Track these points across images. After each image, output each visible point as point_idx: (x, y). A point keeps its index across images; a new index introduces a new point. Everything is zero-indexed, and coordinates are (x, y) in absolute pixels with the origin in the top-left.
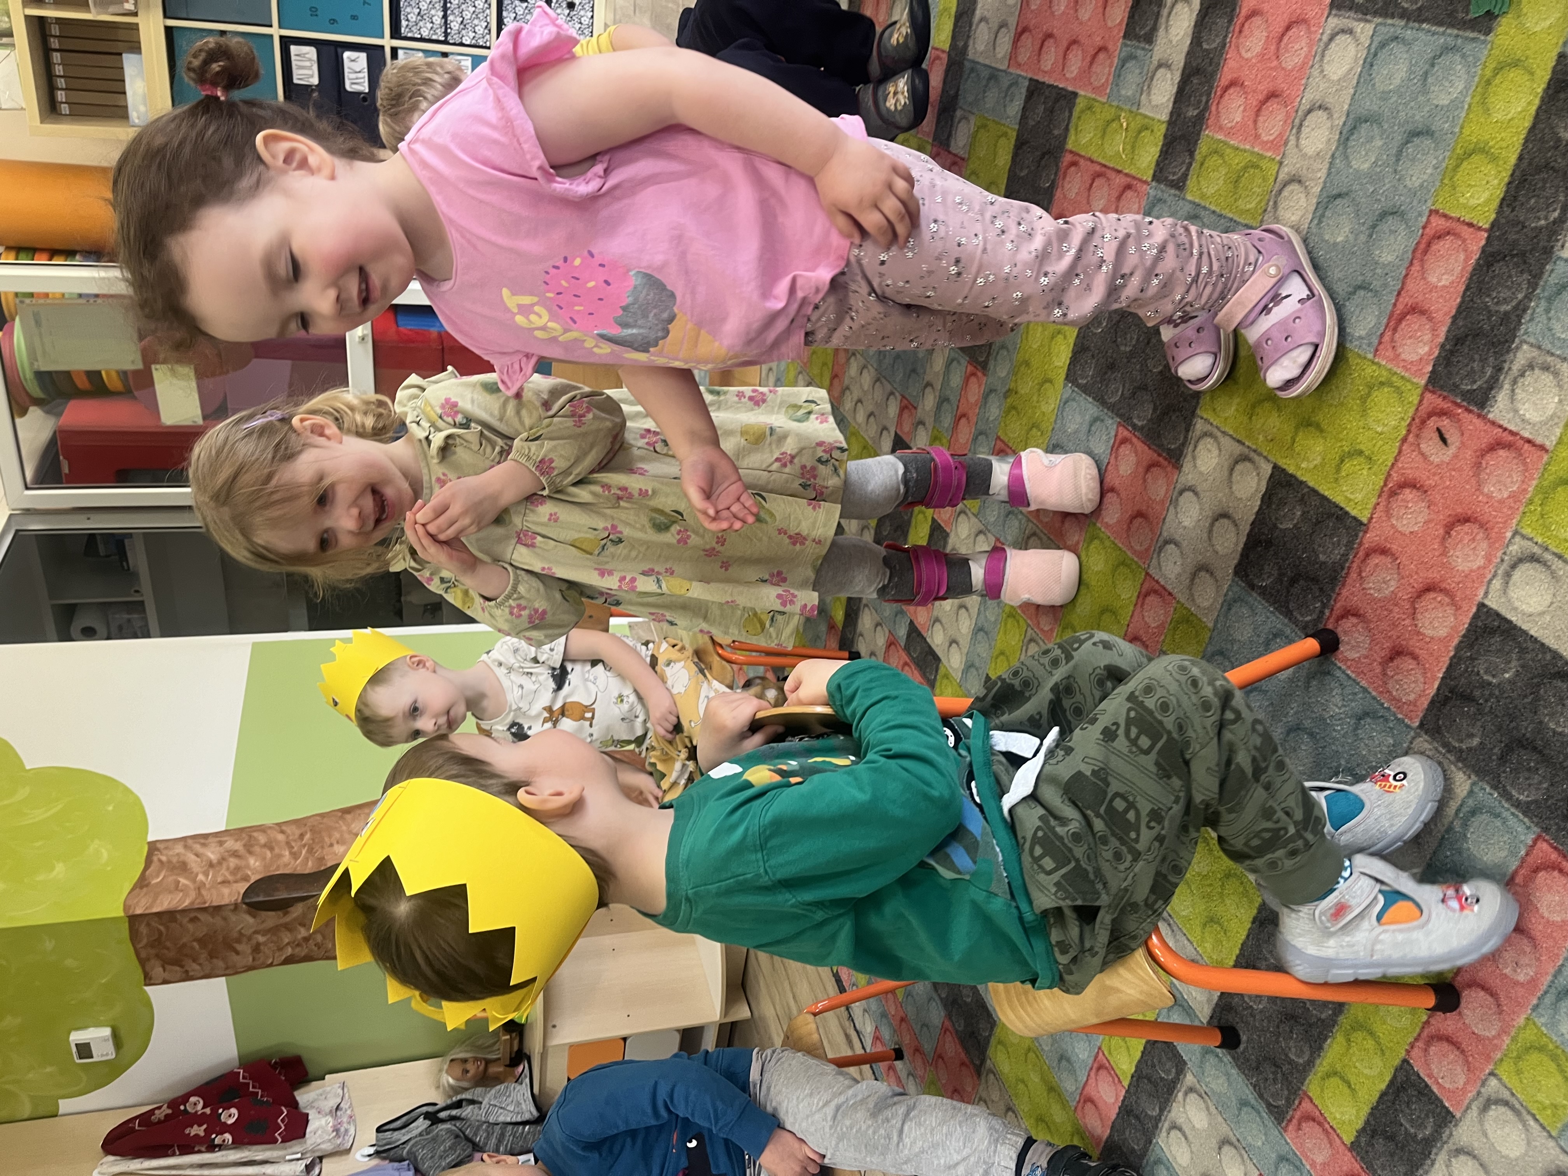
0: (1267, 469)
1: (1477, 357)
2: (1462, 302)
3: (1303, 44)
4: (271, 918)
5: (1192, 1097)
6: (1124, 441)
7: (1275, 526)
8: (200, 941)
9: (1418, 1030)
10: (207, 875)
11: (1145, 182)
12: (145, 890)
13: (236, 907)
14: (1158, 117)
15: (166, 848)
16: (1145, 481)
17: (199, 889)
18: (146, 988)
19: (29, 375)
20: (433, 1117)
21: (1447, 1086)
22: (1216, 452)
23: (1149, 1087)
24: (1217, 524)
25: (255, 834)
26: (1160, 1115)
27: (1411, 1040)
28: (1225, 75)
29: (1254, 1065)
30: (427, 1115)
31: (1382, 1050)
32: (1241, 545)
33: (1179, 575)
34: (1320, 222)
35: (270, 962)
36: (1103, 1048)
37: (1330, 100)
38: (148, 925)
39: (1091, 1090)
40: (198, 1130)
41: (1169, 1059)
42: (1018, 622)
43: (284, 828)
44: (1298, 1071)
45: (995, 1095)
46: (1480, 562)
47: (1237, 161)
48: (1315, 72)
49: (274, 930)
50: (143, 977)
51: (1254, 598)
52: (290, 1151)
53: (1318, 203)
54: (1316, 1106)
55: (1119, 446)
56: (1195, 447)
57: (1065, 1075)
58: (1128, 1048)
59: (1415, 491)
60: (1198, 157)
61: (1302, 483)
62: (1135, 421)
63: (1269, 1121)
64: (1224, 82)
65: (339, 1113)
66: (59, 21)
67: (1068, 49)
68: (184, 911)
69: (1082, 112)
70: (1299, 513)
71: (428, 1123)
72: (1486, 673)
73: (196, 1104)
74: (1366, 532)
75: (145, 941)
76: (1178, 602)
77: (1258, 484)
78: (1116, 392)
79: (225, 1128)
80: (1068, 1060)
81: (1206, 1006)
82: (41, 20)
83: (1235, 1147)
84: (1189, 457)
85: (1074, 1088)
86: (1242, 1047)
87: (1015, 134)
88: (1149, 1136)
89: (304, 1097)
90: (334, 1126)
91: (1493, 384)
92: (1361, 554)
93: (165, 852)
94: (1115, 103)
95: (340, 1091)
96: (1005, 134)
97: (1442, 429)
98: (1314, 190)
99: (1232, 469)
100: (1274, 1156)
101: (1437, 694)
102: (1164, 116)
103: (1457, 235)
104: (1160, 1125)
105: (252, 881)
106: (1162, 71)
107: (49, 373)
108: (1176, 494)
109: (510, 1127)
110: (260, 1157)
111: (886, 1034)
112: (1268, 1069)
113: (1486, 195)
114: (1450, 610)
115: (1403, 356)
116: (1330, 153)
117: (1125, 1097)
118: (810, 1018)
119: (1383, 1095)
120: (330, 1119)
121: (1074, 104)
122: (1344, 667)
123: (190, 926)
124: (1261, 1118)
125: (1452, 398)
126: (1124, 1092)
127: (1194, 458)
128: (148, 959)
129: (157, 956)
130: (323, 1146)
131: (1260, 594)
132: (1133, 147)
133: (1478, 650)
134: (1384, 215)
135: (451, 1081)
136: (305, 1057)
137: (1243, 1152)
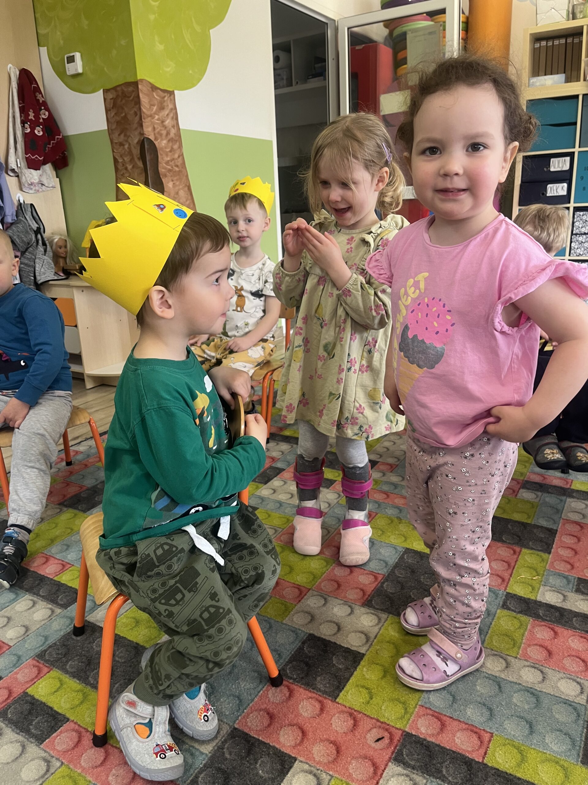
0: (362, 650)
1: (420, 757)
2: (447, 749)
3: (575, 669)
4: (136, 152)
5: (49, 613)
6: (376, 578)
7: (334, 654)
8: (125, 116)
9: (84, 726)
10: (157, 120)
11: (506, 589)
12: (151, 89)
13: (142, 134)
14: (539, 596)
15: (171, 100)
16: (356, 588)
17: (151, 116)
18: (102, 90)
19: (404, 29)
20: (38, 231)
21: (56, 741)
22: (370, 624)
23: (54, 590)
24: (335, 625)
25: (178, 143)
26: (40, 596)
27: (79, 723)
28: (560, 629)
29: (65, 643)
30: (39, 229)
31: (74, 708)
32: (324, 637)
33: (309, 606)
34: (487, 678)
35: (115, 151)
36: (73, 567)
37: (547, 682)
38: (133, 91)
39: (52, 561)
40: (31, 116)
41: (68, 601)
42: (285, 524)
43: (181, 157)
44: (62, 666)
45: (49, 513)
46: (317, 759)
47: (517, 636)
48: (562, 675)
49: (130, 153)
50: (107, 88)
51: (298, 644)
52: (21, 161)
53: (496, 677)
54: (45, 675)
55: (373, 575)
56: (373, 614)
57: (60, 548)
58: (73, 579)
59: (352, 726)
60: (519, 615)
61: (356, 668)
62: (386, 583)
63: (38, 651)
64: (556, 629)
65: (40, 185)
66: (581, 42)
67: (572, 549)
68: (140, 109)
69: (541, 556)
70: (340, 667)
71: (35, 229)
72: (262, 761)
73: (44, 115)
74: (331, 701)
75: (125, 90)
76: (296, 605)
77: (355, 646)
78: (400, 574)
79: (33, 129)
80: (67, 549)
81: (94, 619)
82: (581, 34)
83: (24, 634)
84: (368, 611)
85: (53, 552)
86: (74, 637)
87: (529, 522)
88: (30, 590)
89: (48, 168)
90: (34, 183)
91: (406, 765)
92: (320, 698)
93: (169, 100)
94: (545, 573)
95: (51, 186)
96: (529, 517)
97: (383, 740)
98: (503, 675)
99: (362, 633)
100: (20, 653)
101: (251, 737)
102: (539, 599)
103: (480, 747)
104: (35, 596)
105: (155, 142)
106: (562, 597)
107: (406, 39)
108: (350, 604)
109: (33, 269)
110: (19, 146)
111: (79, 457)
112: (63, 651)
113: (501, 761)
114: (293, 743)
115: (420, 720)
116: (521, 682)
117: (49, 578)
118: (88, 420)
119: (51, 708)
120: (37, 181)
121: (545, 552)
122: (264, 689)
123: (132, 112)
124: (39, 647)
125: (399, 744)
126: (51, 577)
127: (367, 613)
128: (116, 91)
129: (118, 96)
130: (24, 178)
131: (300, 646)
132: (523, 582)
133: (273, 757)
134: (490, 710)
135: (56, 240)
136: (67, 169)
137: (22, 638)
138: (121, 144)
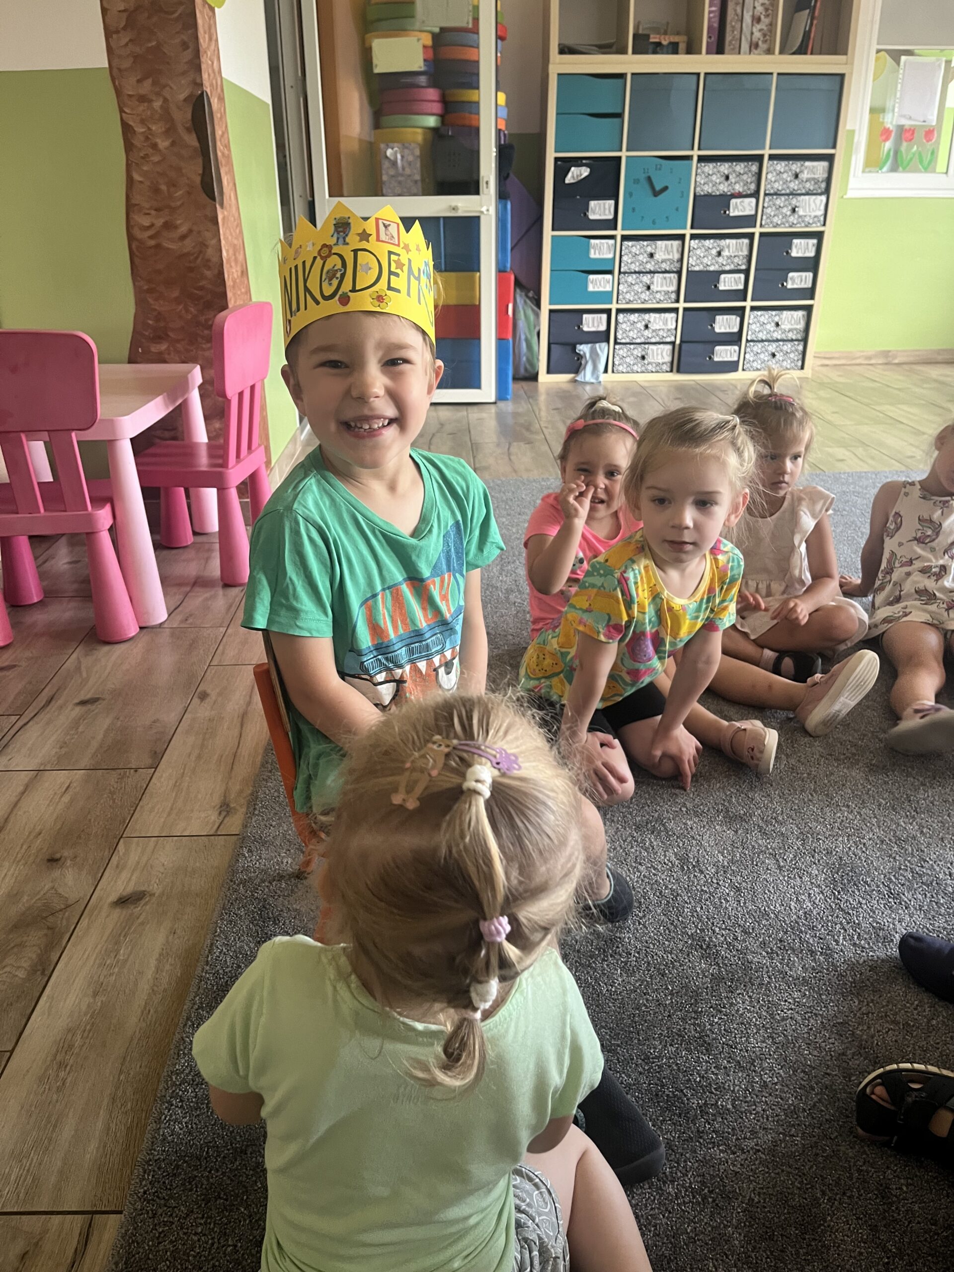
4: (182, 116)
8: (158, 48)
10: (209, 59)
12: (202, 3)
13: (198, 84)
15: (214, 25)
17: (205, 52)
25: (223, 104)
35: (127, 111)
38: (181, 3)
43: (227, 131)
49: (166, 115)
68: (196, 38)
105: (211, 99)
123: (175, 42)
138: (142, 99)
